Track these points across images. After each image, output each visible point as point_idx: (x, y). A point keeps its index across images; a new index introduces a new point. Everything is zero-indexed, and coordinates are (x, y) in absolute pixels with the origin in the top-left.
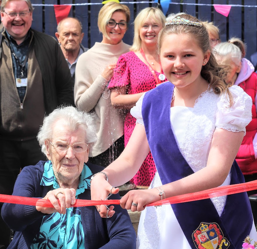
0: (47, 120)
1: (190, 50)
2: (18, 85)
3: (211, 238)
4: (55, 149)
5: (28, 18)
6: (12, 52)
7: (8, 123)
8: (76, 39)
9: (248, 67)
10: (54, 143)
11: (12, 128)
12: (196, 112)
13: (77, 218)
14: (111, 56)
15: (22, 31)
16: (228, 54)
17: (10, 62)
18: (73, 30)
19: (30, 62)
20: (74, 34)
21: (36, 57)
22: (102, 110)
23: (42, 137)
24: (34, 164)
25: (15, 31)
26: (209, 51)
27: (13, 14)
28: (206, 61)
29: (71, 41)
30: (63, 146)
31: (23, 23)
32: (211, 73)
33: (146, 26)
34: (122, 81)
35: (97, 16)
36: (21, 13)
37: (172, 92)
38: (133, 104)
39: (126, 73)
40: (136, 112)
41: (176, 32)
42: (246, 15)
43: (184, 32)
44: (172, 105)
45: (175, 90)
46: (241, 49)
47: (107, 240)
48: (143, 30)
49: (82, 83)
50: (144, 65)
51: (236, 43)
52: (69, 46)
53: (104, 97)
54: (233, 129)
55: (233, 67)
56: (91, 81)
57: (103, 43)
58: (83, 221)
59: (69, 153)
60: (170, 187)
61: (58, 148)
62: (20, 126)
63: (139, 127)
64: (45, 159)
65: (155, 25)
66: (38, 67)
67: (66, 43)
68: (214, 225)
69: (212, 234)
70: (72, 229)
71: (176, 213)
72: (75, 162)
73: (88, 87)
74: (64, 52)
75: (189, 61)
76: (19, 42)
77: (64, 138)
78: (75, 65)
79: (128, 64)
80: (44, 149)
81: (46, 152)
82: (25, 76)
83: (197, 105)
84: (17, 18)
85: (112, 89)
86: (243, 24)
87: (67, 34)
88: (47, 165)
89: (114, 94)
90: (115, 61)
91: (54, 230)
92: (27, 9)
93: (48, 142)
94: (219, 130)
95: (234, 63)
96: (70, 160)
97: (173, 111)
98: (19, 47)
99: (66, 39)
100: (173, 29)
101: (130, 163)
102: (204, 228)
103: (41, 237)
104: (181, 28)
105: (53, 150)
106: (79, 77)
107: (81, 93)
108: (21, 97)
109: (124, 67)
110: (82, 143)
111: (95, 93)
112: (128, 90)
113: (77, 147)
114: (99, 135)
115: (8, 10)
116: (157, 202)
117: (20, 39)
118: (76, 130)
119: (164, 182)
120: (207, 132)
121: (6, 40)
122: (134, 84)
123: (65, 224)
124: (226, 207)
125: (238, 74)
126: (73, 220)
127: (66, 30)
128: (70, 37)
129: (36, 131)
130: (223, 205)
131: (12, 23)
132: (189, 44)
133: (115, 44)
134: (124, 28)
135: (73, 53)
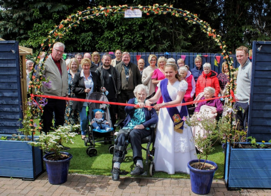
0: (136, 87)
1: (171, 71)
2: (127, 77)
3: (177, 118)
4: (138, 95)
5: (129, 59)
6: (125, 68)
7: (124, 88)
8: (143, 65)
9: (189, 73)
10: (137, 93)
11: (124, 89)
12: (174, 87)
13: (143, 113)
14: (152, 70)
15: (128, 62)
16: (184, 70)
17: (124, 71)
18: (142, 62)
19: (130, 71)
20: (142, 63)
21: (131, 69)
22: (149, 85)
23: (135, 91)
24: (133, 98)
25: (126, 62)
26: (177, 71)
27: (125, 58)
28: (176, 73)
29: (142, 65)
30: (140, 94)
31: (128, 60)
32: (178, 76)
33: (160, 62)
34: (155, 77)
35: (148, 58)
36: (127, 57)
37: (168, 81)
38: (158, 83)
39: (156, 74)
40: (158, 85)
41: (168, 67)
42: (190, 58)
43: (170, 66)
44: (168, 84)
45: (169, 81)
46: (188, 68)
47: (151, 118)
48: (160, 64)
49: (144, 77)
50: (161, 72)
51: (186, 67)
52: (141, 67)
53: (150, 81)
54: (183, 91)
55: (185, 73)
56: (147, 76)
57: (150, 66)
58: (145, 113)
59: (141, 96)
60: (166, 103)
61: (139, 95)
62: (127, 88)
63: (159, 90)
64: (135, 97)
65: (163, 62)
66: (132, 72)
67: (140, 66)
68: (178, 115)
69: (177, 117)
70: (142, 116)
71: (168, 112)
72: (143, 98)
73: (146, 78)
74: (139, 68)
75: (171, 74)
76: (127, 66)
77: (140, 92)
78: (142, 72)
79: (157, 72)
80: (135, 95)
81: (135, 96)
82: (128, 75)
83: (174, 85)
84: (126, 59)
85: (152, 79)
86: (189, 61)
87: (140, 63)
88: (136, 99)
89: (153, 80)
90: (153, 71)
91: (137, 115)
92: (129, 56)
93: (136, 93)
94: (179, 91)
95: (185, 72)
96: (141, 98)
97: (168, 86)
98: (127, 67)
99: (140, 65)
100: (167, 66)
101: (156, 98)
102: (175, 115)
103: (134, 117)
104: (169, 65)
105: (137, 95)
106: (143, 75)
107: (144, 80)
108: (127, 80)
109: (156, 73)
110: (145, 94)
111: (148, 80)
112: (157, 79)
113: (143, 95)
114: (149, 91)
115: (124, 57)
116: (163, 107)
117: (127, 64)
118: (143, 90)
119: (165, 102)
120: (176, 92)
121: (123, 65)
122: (159, 78)
123: (140, 114)
124: (181, 110)
125: (187, 75)
126: (142, 113)
127: (140, 62)
128: (141, 64)
129: (133, 90)
130: (180, 110)
131: (125, 60)
132: (171, 70)
133: (153, 66)
134: (155, 61)
135: (142, 69)
